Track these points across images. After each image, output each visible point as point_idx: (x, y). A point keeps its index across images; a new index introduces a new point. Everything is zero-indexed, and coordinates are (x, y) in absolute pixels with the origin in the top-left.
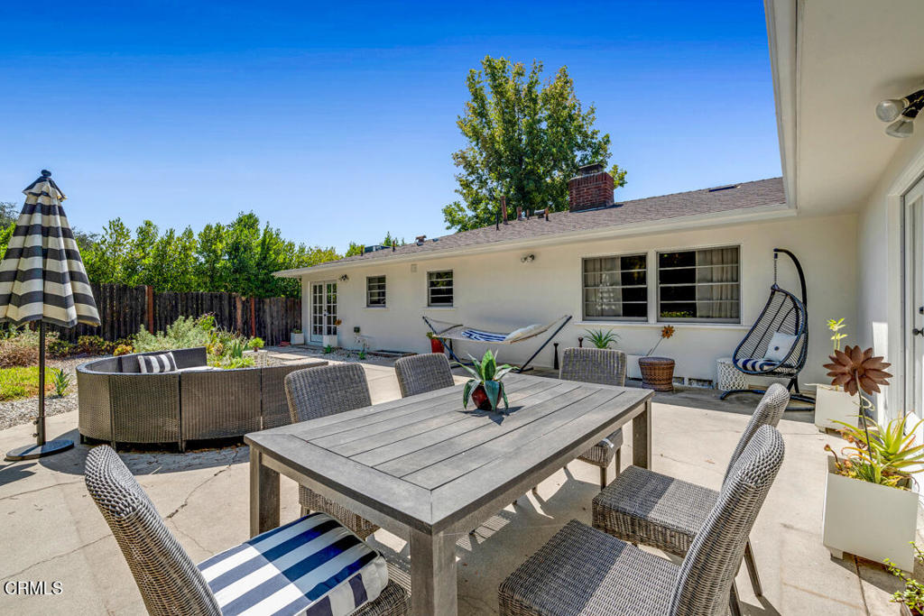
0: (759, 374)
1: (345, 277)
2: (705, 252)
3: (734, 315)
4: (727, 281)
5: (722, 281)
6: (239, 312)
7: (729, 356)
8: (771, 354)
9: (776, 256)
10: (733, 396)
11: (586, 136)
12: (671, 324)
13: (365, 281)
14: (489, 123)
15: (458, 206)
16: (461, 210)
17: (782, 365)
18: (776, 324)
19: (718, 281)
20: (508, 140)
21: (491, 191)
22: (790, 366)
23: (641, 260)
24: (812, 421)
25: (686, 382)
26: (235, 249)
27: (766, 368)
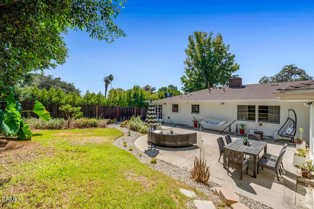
0: (284, 137)
1: (165, 104)
2: (271, 106)
3: (278, 121)
4: (277, 114)
5: (275, 114)
6: (135, 112)
7: (277, 131)
8: (287, 132)
9: (289, 111)
10: (278, 141)
11: (226, 54)
12: (262, 123)
13: (172, 105)
14: (195, 52)
15: (184, 76)
16: (186, 78)
17: (290, 135)
18: (289, 126)
19: (274, 113)
20: (203, 57)
21: (196, 72)
22: (292, 135)
23: (254, 107)
24: (295, 147)
25: (265, 137)
26: (135, 95)
27: (286, 136)
